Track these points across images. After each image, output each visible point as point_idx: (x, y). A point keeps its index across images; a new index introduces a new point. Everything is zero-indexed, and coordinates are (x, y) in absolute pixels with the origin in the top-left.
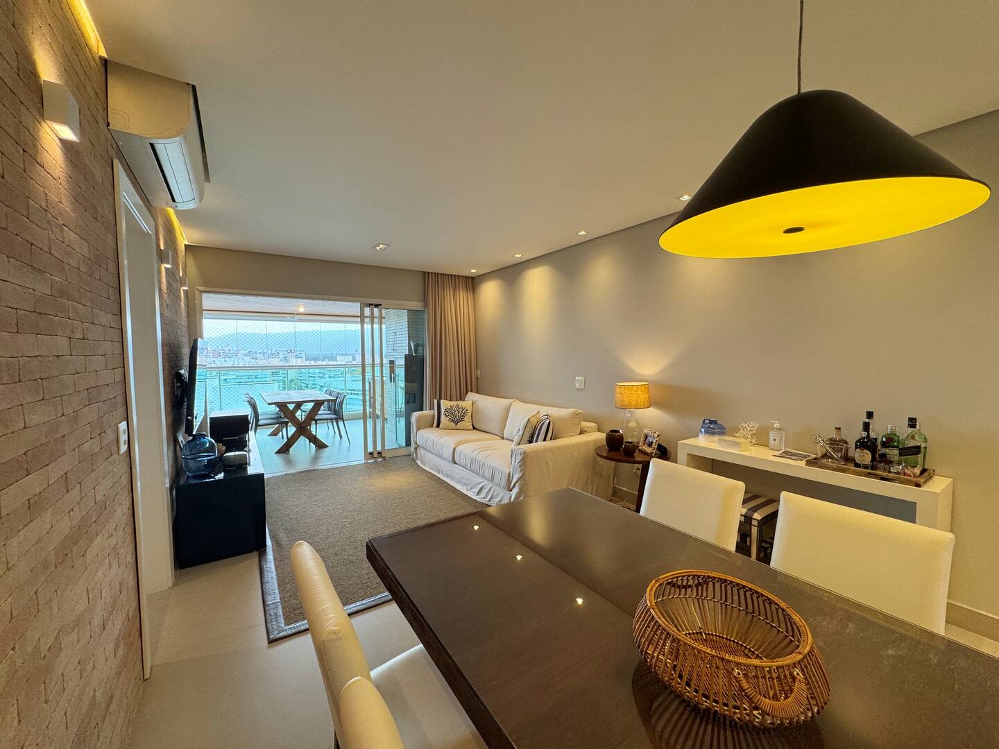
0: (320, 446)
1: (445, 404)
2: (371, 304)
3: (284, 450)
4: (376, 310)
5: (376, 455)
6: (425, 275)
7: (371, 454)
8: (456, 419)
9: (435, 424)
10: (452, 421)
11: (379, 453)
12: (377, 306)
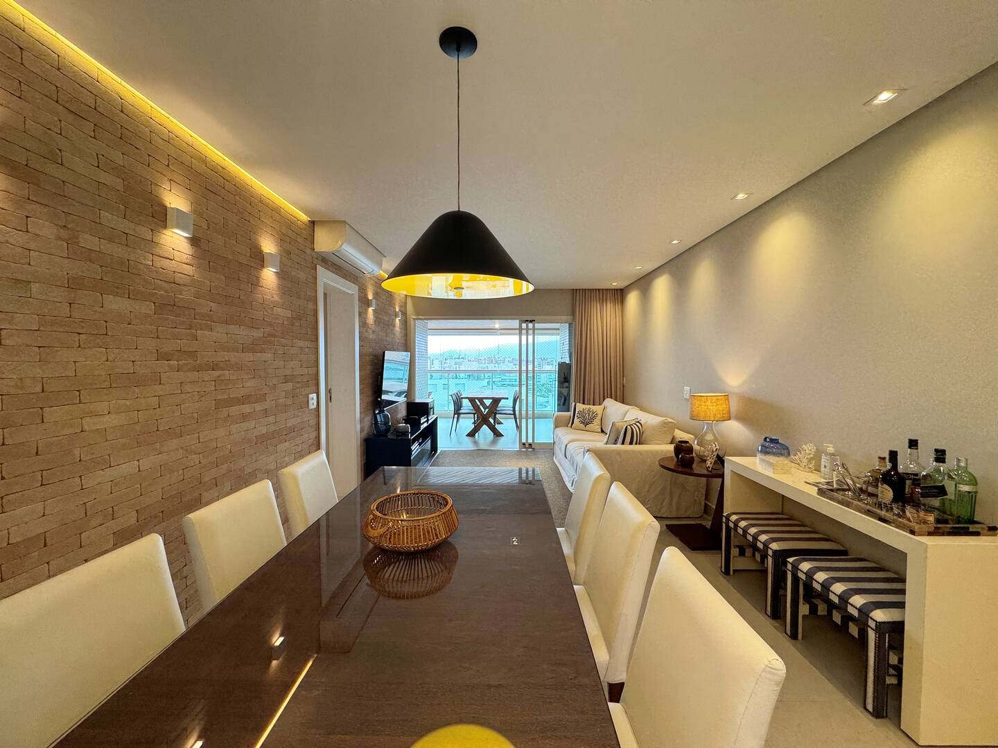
0: (497, 434)
1: (580, 407)
2: (527, 321)
3: (472, 434)
4: (530, 325)
5: (527, 446)
6: (574, 292)
7: (524, 444)
8: (587, 422)
9: (570, 425)
10: (582, 423)
11: (530, 445)
12: (531, 321)
